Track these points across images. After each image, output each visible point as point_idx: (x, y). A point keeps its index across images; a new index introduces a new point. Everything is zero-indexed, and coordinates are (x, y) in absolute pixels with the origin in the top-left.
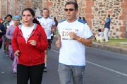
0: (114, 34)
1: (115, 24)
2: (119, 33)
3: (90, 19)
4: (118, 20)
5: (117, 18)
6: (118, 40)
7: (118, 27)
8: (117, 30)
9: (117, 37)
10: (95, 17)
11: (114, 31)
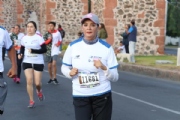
0: (148, 48)
1: (149, 34)
2: (154, 47)
3: (111, 27)
4: (152, 27)
5: (150, 25)
6: (154, 56)
7: (153, 38)
8: (152, 42)
9: (152, 52)
10: (119, 23)
11: (147, 43)
